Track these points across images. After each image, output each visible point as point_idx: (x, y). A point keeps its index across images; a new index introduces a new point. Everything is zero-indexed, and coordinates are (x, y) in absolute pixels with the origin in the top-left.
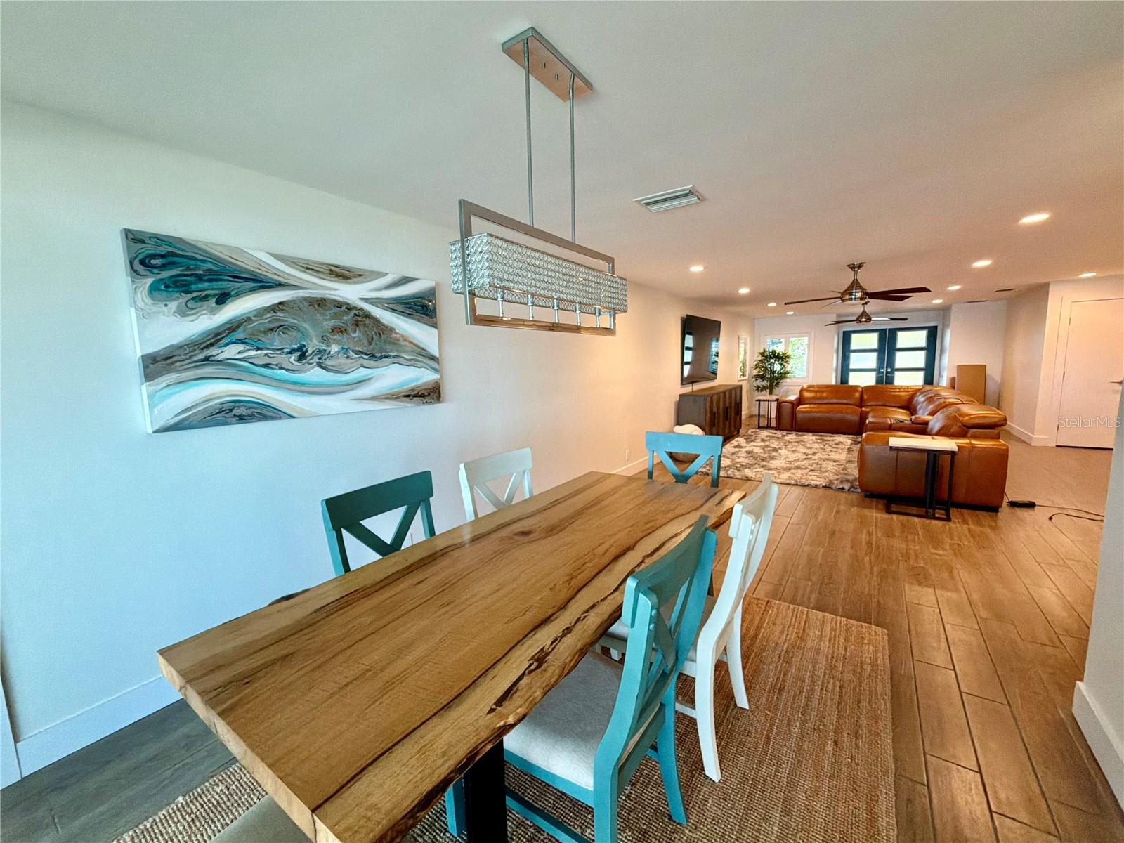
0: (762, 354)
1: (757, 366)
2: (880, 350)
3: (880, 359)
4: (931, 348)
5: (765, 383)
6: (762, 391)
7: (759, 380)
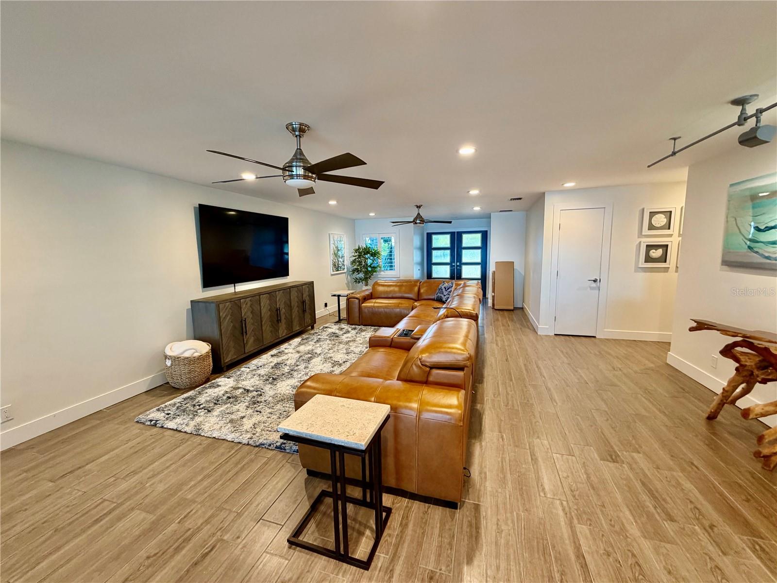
0: (356, 251)
1: (354, 262)
2: (452, 248)
3: (452, 255)
4: (484, 247)
5: (361, 275)
6: (359, 282)
7: (356, 273)
